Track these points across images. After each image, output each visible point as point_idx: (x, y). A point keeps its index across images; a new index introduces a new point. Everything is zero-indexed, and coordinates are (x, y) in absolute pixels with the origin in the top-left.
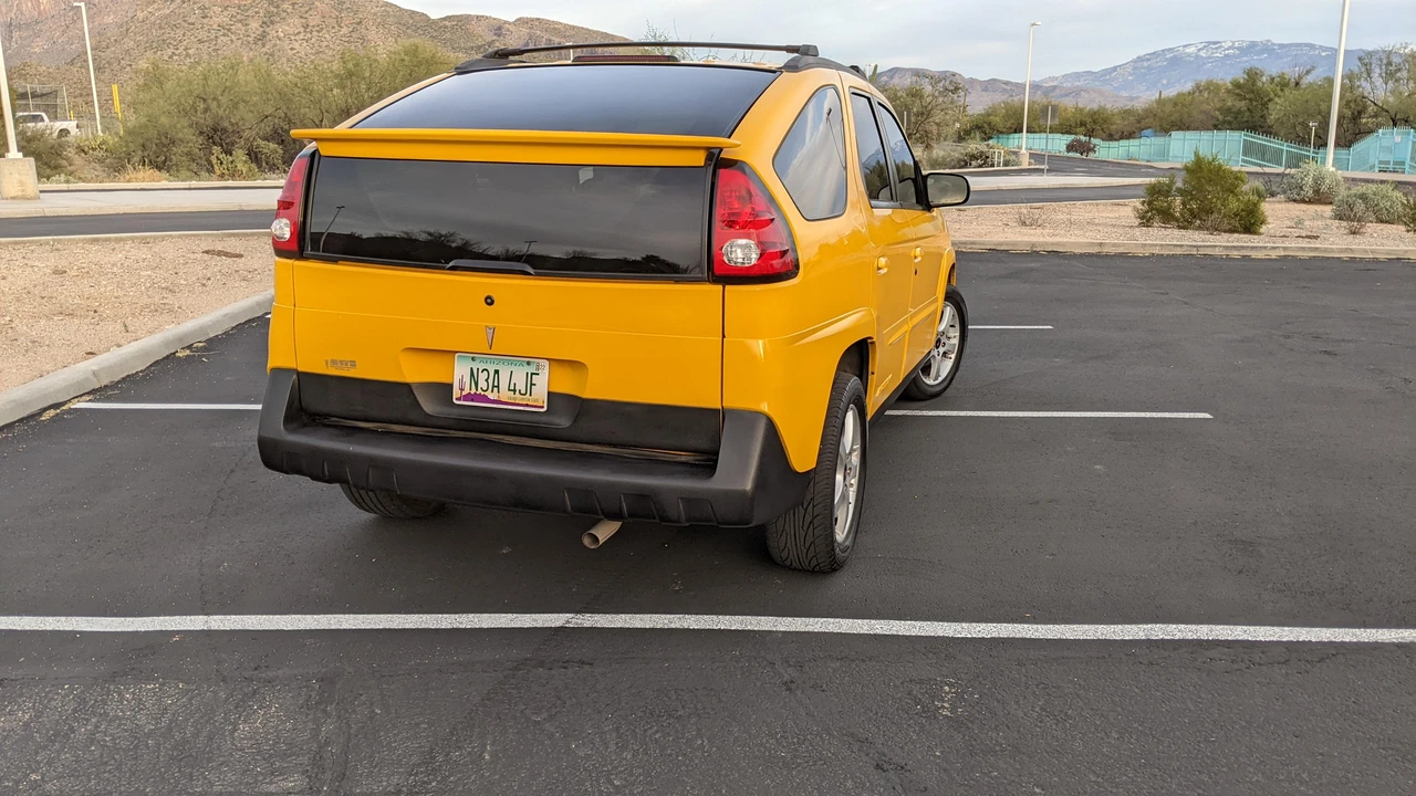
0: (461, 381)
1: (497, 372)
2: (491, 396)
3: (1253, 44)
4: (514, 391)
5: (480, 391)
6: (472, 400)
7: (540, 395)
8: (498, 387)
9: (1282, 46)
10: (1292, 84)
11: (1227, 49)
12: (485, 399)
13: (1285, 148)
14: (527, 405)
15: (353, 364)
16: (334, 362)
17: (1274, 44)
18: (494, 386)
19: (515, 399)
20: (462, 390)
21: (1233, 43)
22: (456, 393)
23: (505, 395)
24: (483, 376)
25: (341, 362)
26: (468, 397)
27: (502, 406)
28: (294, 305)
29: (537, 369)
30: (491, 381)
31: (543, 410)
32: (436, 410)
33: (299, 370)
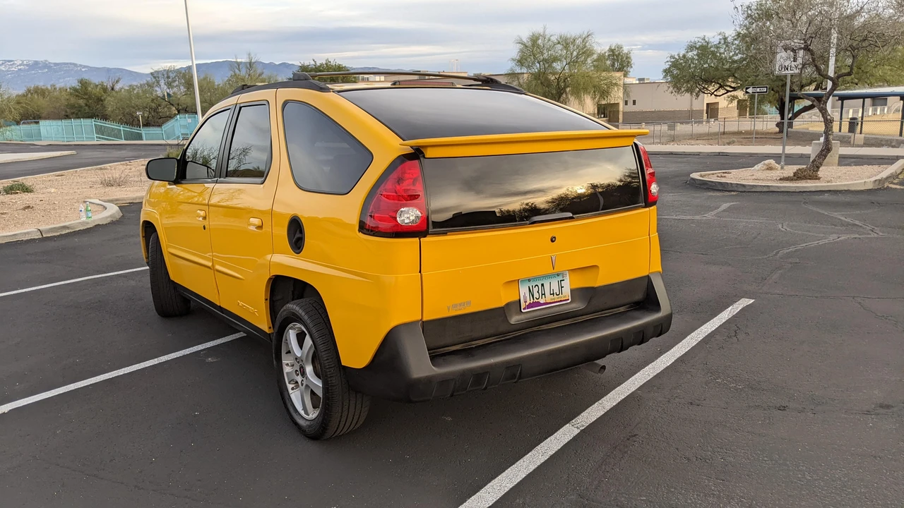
0: (525, 296)
1: (542, 285)
2: (542, 301)
3: (36, 63)
4: (553, 294)
5: (535, 300)
6: (532, 307)
7: (567, 292)
8: (544, 294)
9: (56, 64)
10: (110, 89)
11: (20, 65)
12: (539, 304)
13: (122, 128)
14: (561, 301)
15: (469, 303)
16: (455, 306)
17: (50, 63)
18: (542, 294)
19: (554, 299)
20: (526, 302)
21: (23, 61)
22: (523, 305)
23: (549, 298)
24: (536, 290)
25: (460, 305)
26: (530, 306)
27: (548, 306)
28: (420, 272)
29: (563, 277)
30: (540, 292)
31: (569, 301)
32: (514, 319)
33: (424, 319)
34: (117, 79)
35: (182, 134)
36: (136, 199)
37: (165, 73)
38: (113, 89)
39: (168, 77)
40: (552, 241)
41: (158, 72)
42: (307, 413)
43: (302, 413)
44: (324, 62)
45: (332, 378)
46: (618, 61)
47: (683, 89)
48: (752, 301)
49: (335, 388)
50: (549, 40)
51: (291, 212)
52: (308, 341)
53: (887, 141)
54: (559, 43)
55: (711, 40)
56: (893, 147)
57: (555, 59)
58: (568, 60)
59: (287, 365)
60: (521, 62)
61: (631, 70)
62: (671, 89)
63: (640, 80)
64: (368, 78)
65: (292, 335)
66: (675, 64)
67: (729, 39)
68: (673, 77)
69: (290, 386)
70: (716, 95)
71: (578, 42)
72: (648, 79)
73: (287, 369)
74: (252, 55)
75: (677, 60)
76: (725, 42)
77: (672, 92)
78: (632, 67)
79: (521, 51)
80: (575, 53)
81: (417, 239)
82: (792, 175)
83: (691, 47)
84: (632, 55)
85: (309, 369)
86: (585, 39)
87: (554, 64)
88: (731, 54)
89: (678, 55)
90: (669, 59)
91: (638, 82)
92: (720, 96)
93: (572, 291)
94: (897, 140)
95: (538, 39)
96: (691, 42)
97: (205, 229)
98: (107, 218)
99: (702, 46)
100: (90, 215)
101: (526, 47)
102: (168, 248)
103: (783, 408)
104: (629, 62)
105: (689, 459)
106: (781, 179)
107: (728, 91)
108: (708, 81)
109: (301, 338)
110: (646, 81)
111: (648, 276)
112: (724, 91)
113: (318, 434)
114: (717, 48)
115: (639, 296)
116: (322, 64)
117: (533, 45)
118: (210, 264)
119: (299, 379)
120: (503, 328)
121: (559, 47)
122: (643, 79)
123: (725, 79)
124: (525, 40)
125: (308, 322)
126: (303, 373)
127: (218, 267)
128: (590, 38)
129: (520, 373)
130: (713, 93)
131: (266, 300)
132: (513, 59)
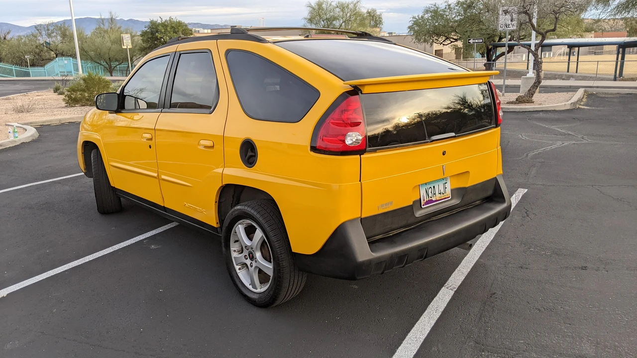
0: (423, 196)
1: (434, 187)
2: (434, 199)
4: (440, 193)
5: (430, 198)
6: (428, 204)
7: (449, 191)
8: (435, 194)
12: (431, 201)
13: (13, 68)
14: (445, 198)
15: (391, 203)
16: (382, 206)
19: (441, 197)
20: (424, 200)
22: (423, 203)
23: (438, 196)
24: (430, 191)
25: (386, 204)
26: (427, 203)
27: (437, 202)
28: (360, 181)
29: (446, 181)
30: (432, 192)
31: (450, 198)
32: (419, 214)
33: (363, 217)
34: (8, 31)
35: (60, 72)
36: (45, 122)
37: (45, 27)
38: (5, 39)
39: (48, 30)
40: (444, 154)
41: (40, 25)
42: (255, 287)
43: (250, 287)
44: (168, 19)
45: (283, 262)
46: (373, 20)
47: (422, 40)
48: (526, 190)
49: (285, 269)
50: (330, 5)
51: (243, 136)
52: (259, 234)
53: (559, 75)
54: (337, 7)
55: (440, 6)
56: (563, 79)
57: (335, 19)
58: (344, 19)
59: (235, 251)
60: (311, 20)
61: (382, 26)
62: (414, 40)
63: (389, 33)
64: (199, 31)
65: (240, 229)
66: (416, 23)
67: (452, 6)
68: (415, 32)
69: (237, 267)
70: (444, 45)
71: (351, 6)
72: (395, 33)
73: (234, 255)
74: (113, 13)
75: (417, 20)
76: (449, 8)
77: (415, 43)
78: (382, 24)
79: (311, 12)
80: (348, 15)
81: (358, 156)
82: (515, 100)
83: (427, 11)
84: (383, 16)
85: (258, 255)
86: (355, 4)
87: (334, 22)
88: (453, 16)
89: (418, 16)
90: (411, 19)
91: (388, 35)
92: (446, 45)
93: (452, 190)
94: (566, 75)
95: (322, 4)
96: (426, 7)
97: (150, 148)
98: (29, 137)
99: (434, 10)
100: (17, 135)
101: (314, 9)
102: (111, 163)
103: (584, 268)
104: (380, 21)
105: (539, 310)
106: (507, 103)
107: (452, 42)
108: (439, 35)
109: (250, 231)
110: (393, 35)
111: (496, 177)
112: (449, 42)
113: (266, 303)
114: (444, 11)
115: (490, 192)
116: (166, 21)
117: (319, 9)
118: (155, 175)
119: (248, 262)
120: (411, 220)
121: (338, 10)
122: (392, 33)
123: (449, 33)
124: (313, 5)
125: (261, 219)
126: (252, 257)
127: (163, 177)
128: (359, 4)
129: (427, 253)
130: (442, 43)
131: (216, 202)
132: (305, 19)
